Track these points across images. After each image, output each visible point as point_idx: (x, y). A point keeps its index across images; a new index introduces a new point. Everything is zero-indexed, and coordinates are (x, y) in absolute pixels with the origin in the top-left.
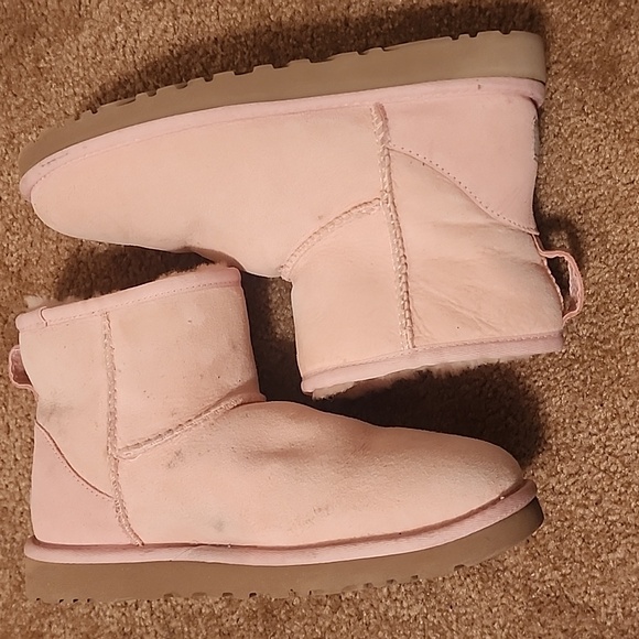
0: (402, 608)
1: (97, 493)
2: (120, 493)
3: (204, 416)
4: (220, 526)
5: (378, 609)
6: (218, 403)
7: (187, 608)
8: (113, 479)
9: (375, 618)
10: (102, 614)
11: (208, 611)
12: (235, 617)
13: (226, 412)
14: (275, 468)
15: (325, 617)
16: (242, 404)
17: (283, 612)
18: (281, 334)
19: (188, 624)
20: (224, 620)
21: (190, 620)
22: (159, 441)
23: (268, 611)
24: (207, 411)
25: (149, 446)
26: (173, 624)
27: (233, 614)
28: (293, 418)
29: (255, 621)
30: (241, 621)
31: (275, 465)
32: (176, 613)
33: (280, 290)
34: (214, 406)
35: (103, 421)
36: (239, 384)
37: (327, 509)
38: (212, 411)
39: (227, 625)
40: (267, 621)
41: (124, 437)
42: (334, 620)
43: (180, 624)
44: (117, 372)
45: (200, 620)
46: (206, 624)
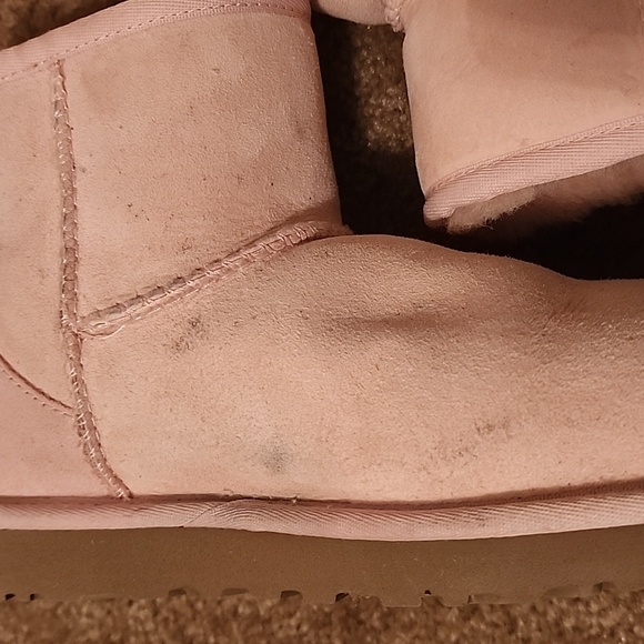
0: (590, 614)
1: (44, 400)
2: (85, 400)
3: (244, 254)
4: (276, 462)
5: (545, 614)
6: (271, 231)
7: (214, 605)
8: (72, 372)
9: (540, 630)
10: (74, 611)
11: (248, 611)
12: (293, 622)
13: (286, 250)
14: (388, 347)
15: (451, 627)
16: (315, 238)
17: (376, 615)
18: (376, 142)
19: (214, 630)
20: (275, 626)
21: (219, 625)
22: (158, 299)
23: (350, 614)
24: (251, 244)
25: (138, 308)
26: (191, 631)
27: (291, 615)
28: (416, 258)
29: (327, 630)
30: (305, 628)
31: (388, 342)
32: (196, 612)
33: (375, 63)
34: (263, 237)
35: (53, 264)
36: (308, 203)
37: (505, 426)
38: (260, 245)
39: (281, 635)
40: (349, 630)
41: (90, 293)
42: (466, 631)
43: (201, 631)
44: (79, 174)
45: (235, 626)
46: (244, 632)
